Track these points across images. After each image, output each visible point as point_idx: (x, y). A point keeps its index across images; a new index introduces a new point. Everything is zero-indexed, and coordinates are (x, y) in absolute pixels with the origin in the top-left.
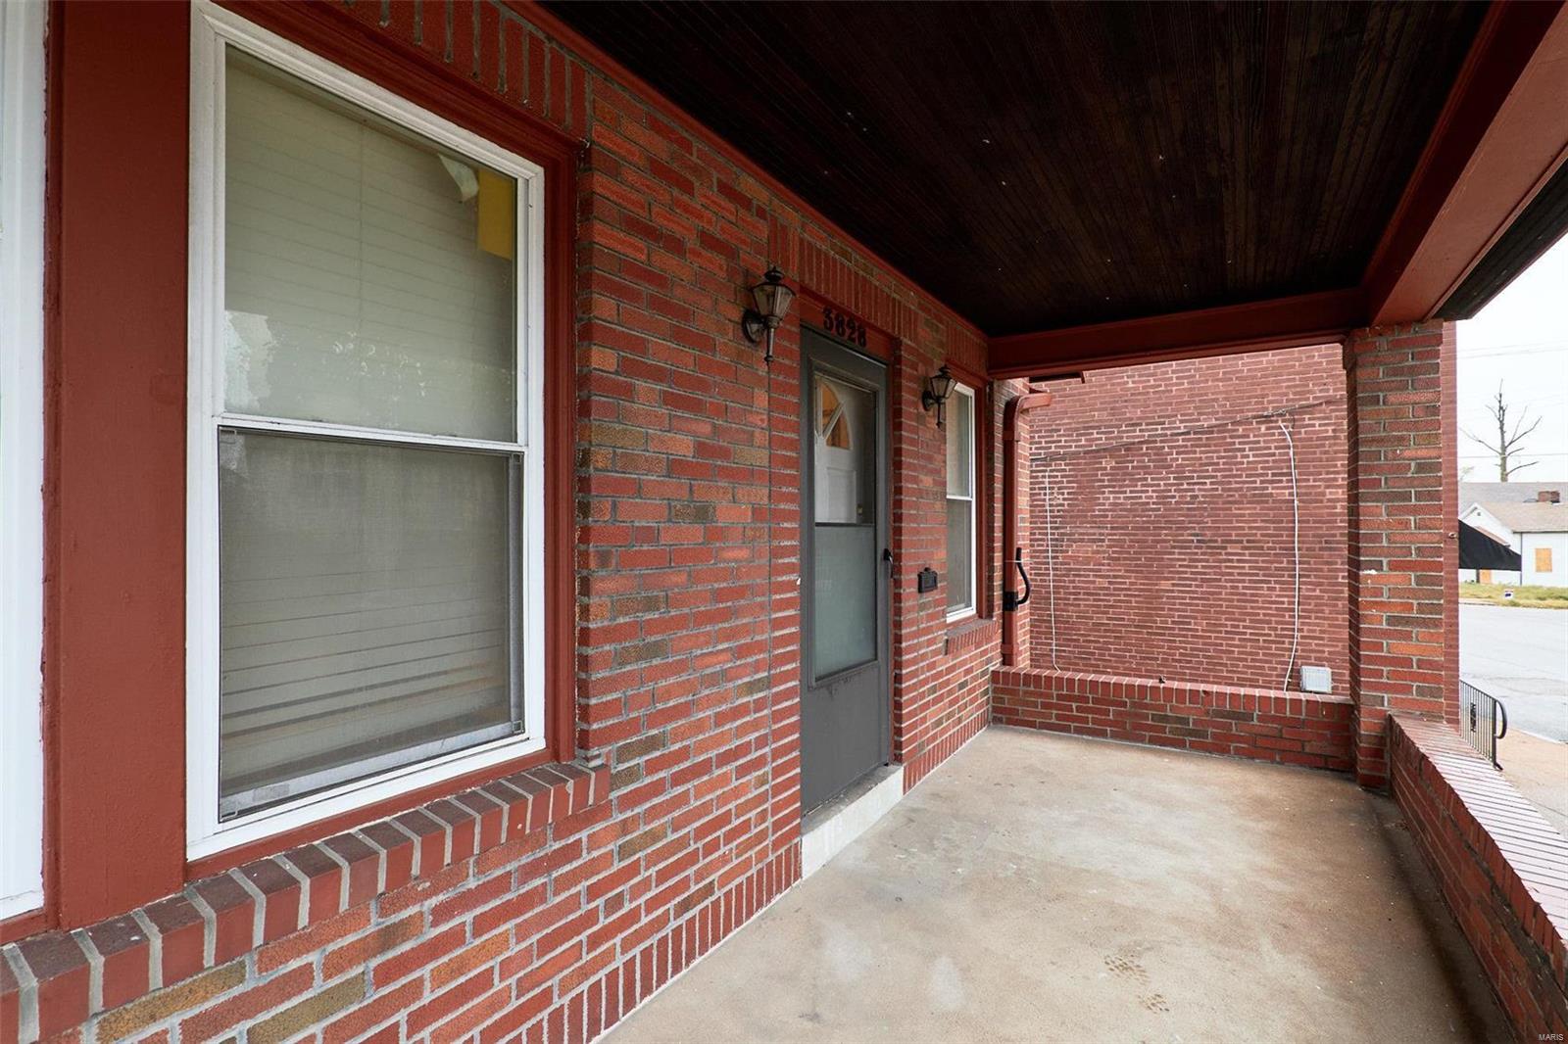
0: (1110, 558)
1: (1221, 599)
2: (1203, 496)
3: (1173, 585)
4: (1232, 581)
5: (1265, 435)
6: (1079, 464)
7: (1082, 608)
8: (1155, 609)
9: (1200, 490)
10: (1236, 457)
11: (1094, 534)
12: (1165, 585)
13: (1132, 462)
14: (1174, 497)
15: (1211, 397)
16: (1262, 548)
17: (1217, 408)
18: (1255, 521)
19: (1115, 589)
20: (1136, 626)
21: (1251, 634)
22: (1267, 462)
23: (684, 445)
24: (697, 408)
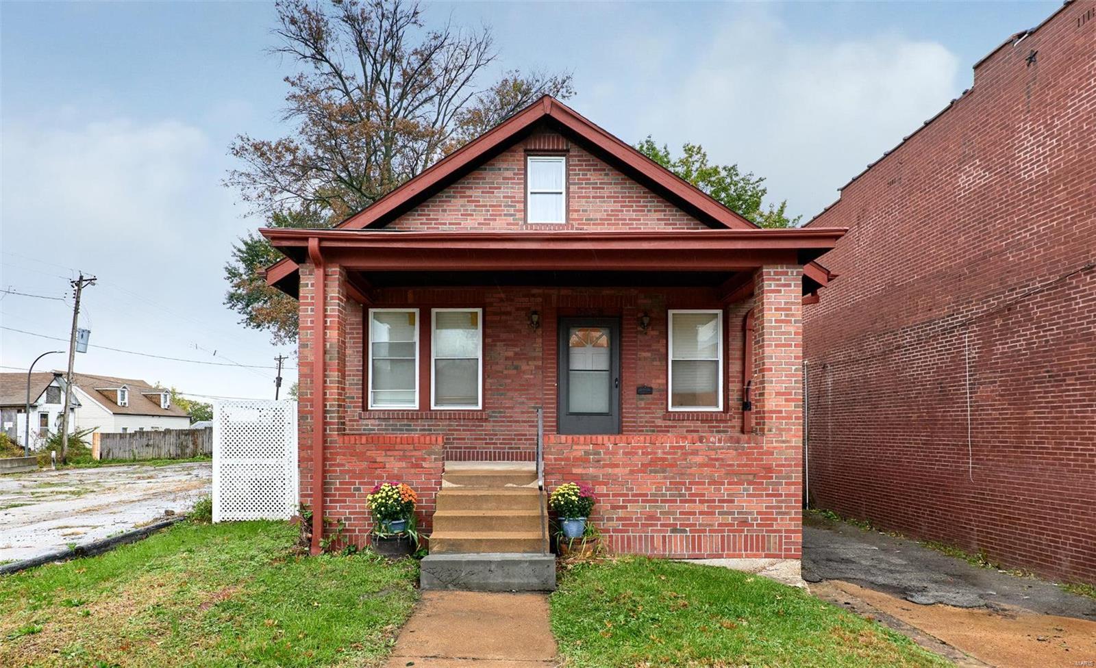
0: (1000, 395)
1: (1063, 422)
2: (1053, 340)
3: (1035, 413)
4: (1069, 407)
5: (1089, 284)
6: (983, 325)
7: (985, 435)
8: (1025, 432)
9: (1051, 335)
10: (1071, 305)
11: (991, 378)
12: (1030, 413)
13: (1011, 319)
14: (1035, 343)
15: (1057, 259)
16: (1087, 378)
17: (1060, 268)
18: (1083, 356)
19: (1003, 419)
20: (1015, 447)
21: (1082, 450)
22: (1091, 306)
23: (511, 354)
24: (516, 346)
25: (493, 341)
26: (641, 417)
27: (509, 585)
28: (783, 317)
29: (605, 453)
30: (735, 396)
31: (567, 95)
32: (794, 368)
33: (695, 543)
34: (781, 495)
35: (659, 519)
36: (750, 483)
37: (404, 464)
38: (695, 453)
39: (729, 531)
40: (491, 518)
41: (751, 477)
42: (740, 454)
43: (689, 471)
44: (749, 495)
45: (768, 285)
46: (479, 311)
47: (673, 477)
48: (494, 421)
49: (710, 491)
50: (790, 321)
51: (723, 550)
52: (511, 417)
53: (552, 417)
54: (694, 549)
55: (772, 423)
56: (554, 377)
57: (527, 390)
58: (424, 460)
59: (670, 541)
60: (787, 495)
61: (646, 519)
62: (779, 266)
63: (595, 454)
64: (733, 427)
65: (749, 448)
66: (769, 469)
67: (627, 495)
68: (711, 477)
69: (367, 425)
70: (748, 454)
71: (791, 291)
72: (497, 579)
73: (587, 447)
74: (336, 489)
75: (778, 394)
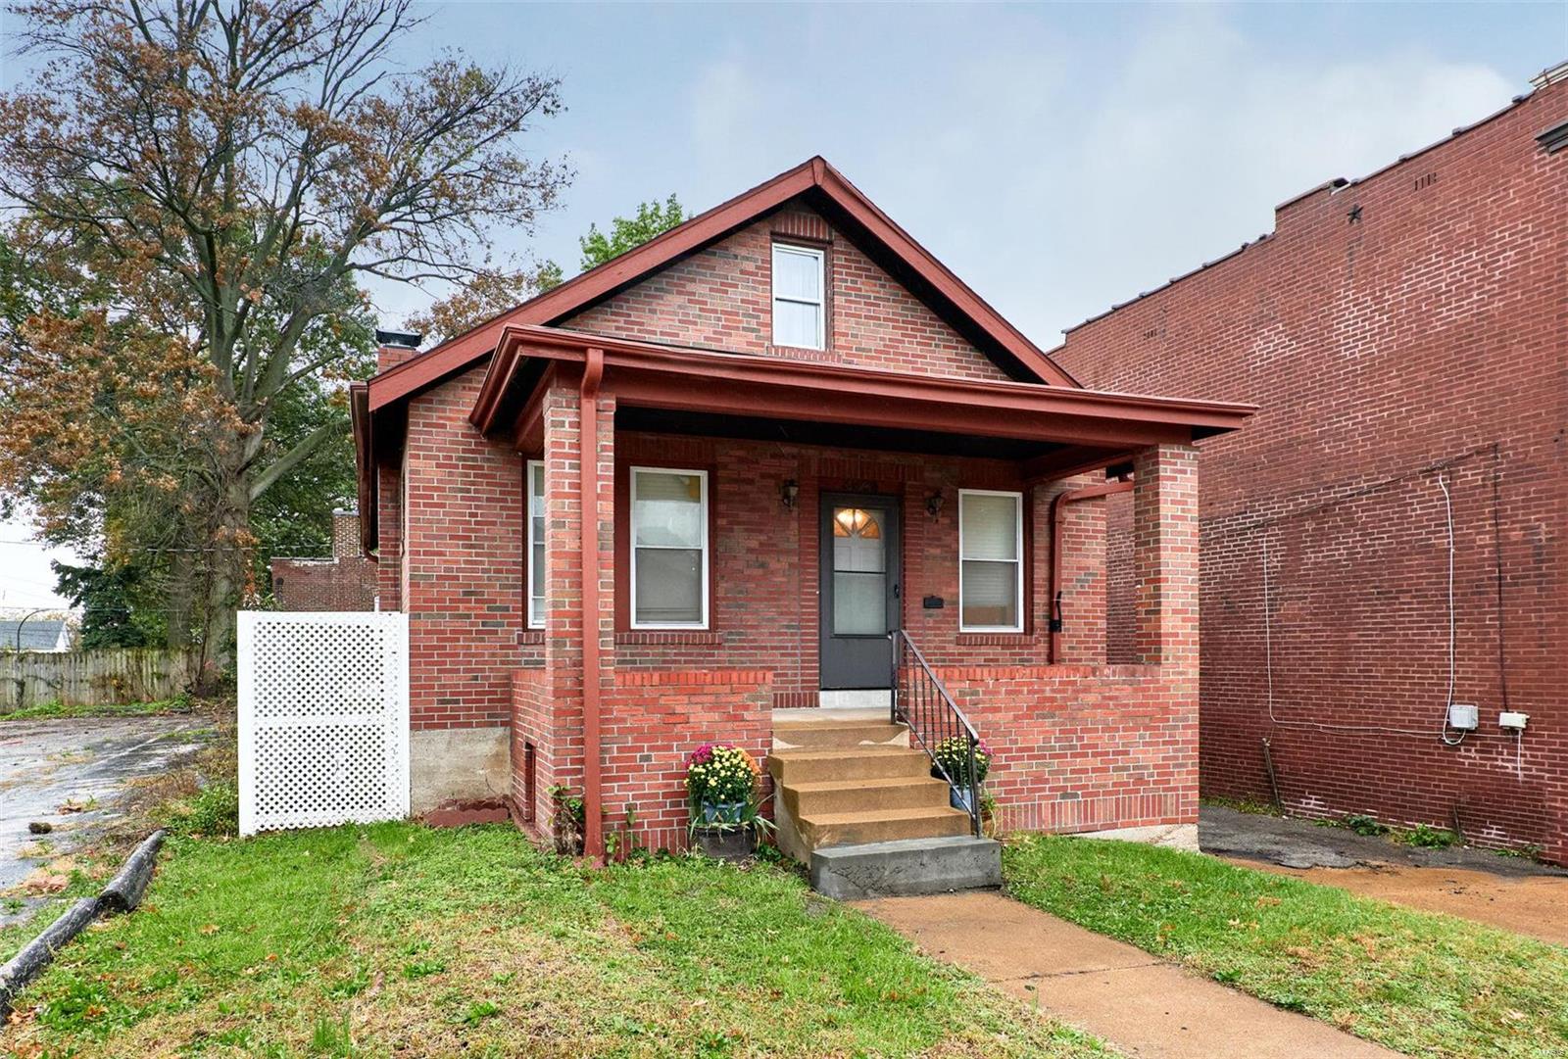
0: (1312, 614)
1: (1395, 647)
2: (1382, 550)
3: (1360, 636)
4: (1404, 629)
5: (1429, 488)
6: (1288, 528)
7: (1291, 662)
8: (1345, 659)
9: (1380, 545)
10: (1406, 511)
11: (1299, 592)
12: (1353, 636)
13: (1327, 522)
14: (1359, 553)
15: (1388, 456)
16: (1426, 596)
17: (1393, 467)
18: (1421, 571)
19: (1316, 642)
20: (1333, 676)
21: (1419, 678)
22: (1431, 514)
23: (754, 544)
24: (761, 532)
25: (730, 523)
26: (929, 641)
27: (945, 883)
28: (1179, 513)
29: (984, 693)
30: (1040, 612)
31: (553, 108)
32: (1190, 578)
33: (1088, 812)
34: (1177, 742)
35: (1047, 781)
36: (1145, 729)
37: (716, 716)
38: (1087, 690)
39: (1125, 792)
40: (877, 790)
41: (1147, 720)
42: (1136, 690)
43: (1080, 715)
44: (1145, 744)
45: (1165, 470)
46: (703, 475)
47: (1063, 724)
48: (730, 648)
49: (1104, 741)
50: (1185, 518)
51: (1117, 817)
52: (755, 641)
53: (812, 641)
54: (1086, 819)
55: (1168, 649)
56: (815, 580)
57: (775, 600)
58: (746, 708)
59: (1060, 812)
60: (1184, 742)
61: (1033, 782)
62: (1175, 447)
63: (972, 694)
64: (1039, 654)
65: (1145, 682)
66: (1165, 710)
67: (1010, 750)
68: (1105, 722)
69: (532, 655)
70: (1144, 690)
71: (1188, 480)
72: (932, 875)
73: (963, 685)
74: (613, 760)
75: (1175, 612)
